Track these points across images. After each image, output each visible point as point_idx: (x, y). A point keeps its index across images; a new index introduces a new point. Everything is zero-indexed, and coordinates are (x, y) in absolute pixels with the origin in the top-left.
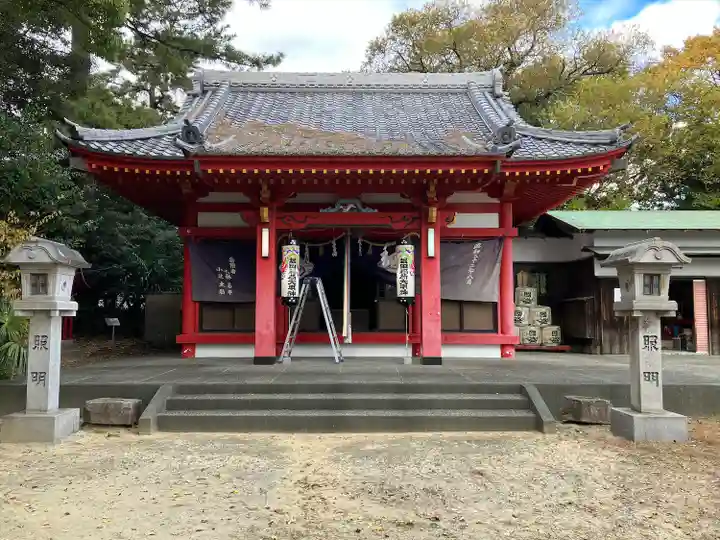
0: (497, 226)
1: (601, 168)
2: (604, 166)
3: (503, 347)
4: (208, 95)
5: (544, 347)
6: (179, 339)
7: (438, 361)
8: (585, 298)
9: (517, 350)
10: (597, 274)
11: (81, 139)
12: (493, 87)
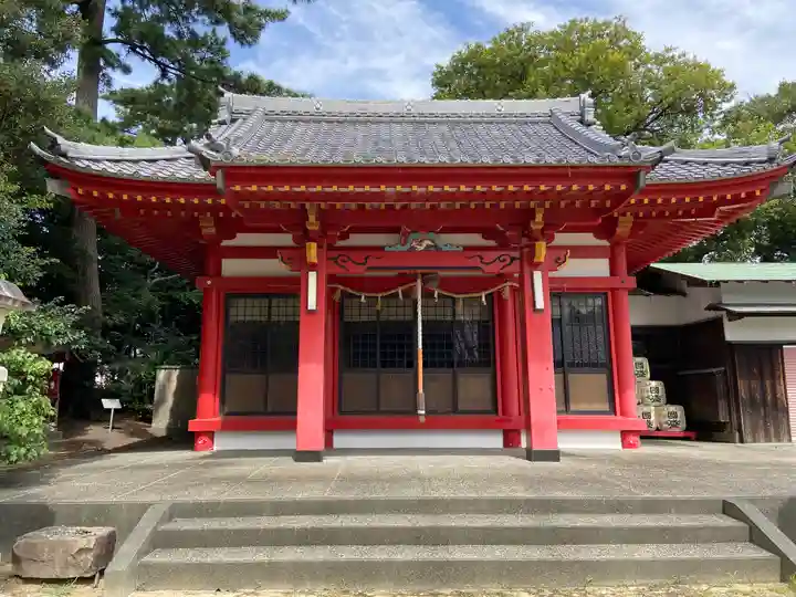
0: (608, 275)
1: (758, 193)
2: (761, 191)
3: (624, 434)
4: (237, 124)
5: (660, 434)
6: (193, 426)
7: (554, 456)
8: (714, 370)
9: (642, 438)
10: (728, 337)
11: (65, 156)
12: (581, 115)
